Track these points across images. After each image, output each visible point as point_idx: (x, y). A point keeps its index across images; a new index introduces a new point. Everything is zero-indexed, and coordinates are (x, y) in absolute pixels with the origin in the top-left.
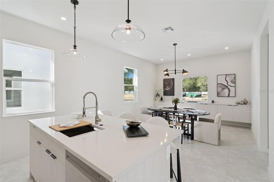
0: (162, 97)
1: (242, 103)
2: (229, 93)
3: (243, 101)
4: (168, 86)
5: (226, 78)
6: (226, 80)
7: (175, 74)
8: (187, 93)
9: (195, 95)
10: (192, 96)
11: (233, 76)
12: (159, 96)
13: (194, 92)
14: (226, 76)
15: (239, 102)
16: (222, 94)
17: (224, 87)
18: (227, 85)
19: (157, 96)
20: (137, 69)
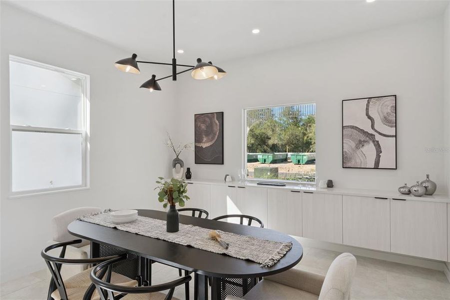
0: (188, 169)
1: (421, 190)
2: (378, 157)
3: (422, 183)
4: (207, 135)
5: (367, 109)
6: (367, 115)
7: (175, 79)
8: (289, 154)
9: (305, 159)
10: (299, 161)
11: (390, 102)
12: (182, 166)
13: (303, 154)
14: (368, 102)
15: (409, 186)
16: (358, 160)
17: (363, 138)
18: (371, 131)
19: (174, 166)
20: (88, 77)
